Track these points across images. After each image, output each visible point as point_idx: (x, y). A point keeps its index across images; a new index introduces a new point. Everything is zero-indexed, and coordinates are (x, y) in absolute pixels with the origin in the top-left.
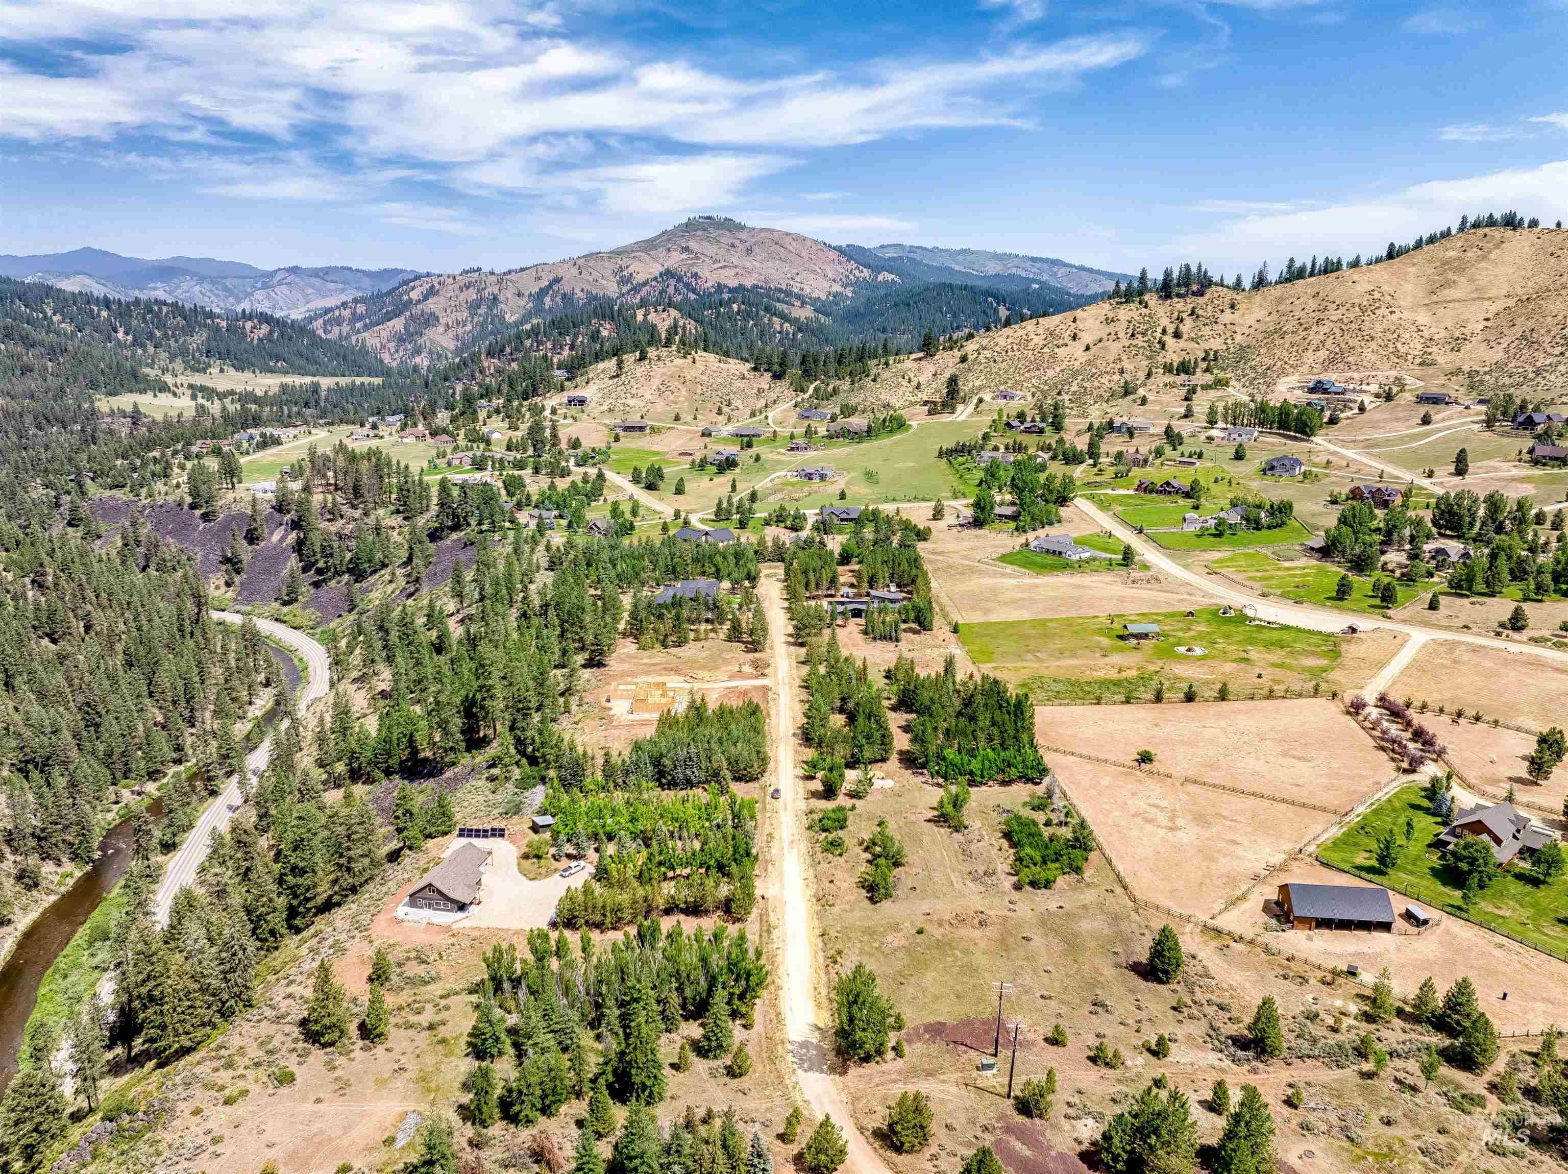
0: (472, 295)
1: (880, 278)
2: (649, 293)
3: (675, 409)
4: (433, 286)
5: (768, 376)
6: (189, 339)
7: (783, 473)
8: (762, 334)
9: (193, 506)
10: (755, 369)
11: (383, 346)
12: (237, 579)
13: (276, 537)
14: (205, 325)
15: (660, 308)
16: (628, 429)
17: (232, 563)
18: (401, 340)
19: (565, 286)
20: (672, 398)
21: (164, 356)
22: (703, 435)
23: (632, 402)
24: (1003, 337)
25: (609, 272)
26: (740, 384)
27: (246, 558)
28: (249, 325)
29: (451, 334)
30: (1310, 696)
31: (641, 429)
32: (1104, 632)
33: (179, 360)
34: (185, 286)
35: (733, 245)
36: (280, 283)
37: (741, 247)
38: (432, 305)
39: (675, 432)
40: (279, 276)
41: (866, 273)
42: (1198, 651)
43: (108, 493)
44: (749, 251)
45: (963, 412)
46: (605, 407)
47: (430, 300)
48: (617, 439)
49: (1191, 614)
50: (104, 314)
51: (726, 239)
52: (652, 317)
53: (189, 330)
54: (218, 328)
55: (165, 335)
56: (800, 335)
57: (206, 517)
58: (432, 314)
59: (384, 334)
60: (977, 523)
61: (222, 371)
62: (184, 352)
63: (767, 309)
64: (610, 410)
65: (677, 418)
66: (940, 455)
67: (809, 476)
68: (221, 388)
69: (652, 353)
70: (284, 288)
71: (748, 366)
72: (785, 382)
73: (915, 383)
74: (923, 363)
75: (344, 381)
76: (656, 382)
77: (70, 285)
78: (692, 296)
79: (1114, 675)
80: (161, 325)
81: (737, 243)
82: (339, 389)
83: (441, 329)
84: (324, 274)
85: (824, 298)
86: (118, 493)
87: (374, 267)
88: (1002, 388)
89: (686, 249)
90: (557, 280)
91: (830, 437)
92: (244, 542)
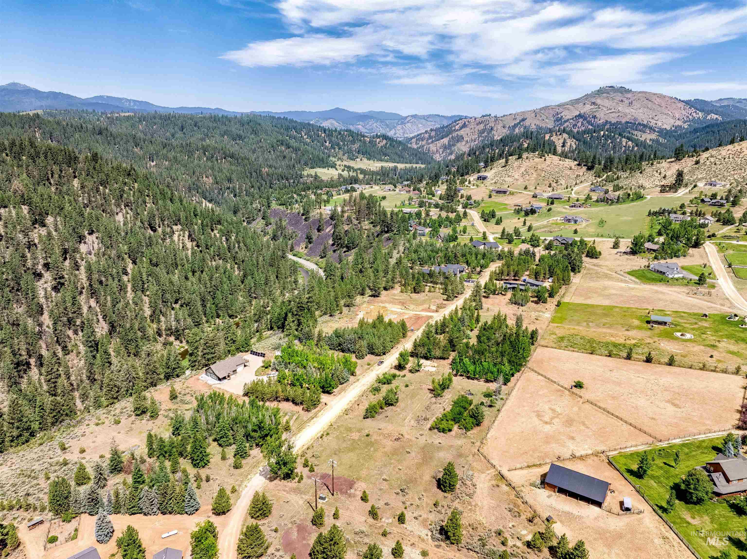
0: (482, 127)
1: (709, 117)
2: (568, 126)
3: (527, 183)
4: (465, 123)
5: (585, 168)
6: (353, 146)
7: (555, 218)
8: (614, 148)
9: (303, 215)
10: (579, 165)
11: (437, 151)
12: (310, 246)
13: (328, 230)
14: (360, 141)
15: (558, 133)
16: (498, 192)
17: (309, 239)
18: (445, 147)
19: (527, 123)
20: (528, 178)
21: (341, 153)
22: (533, 197)
23: (507, 179)
24: (725, 151)
25: (551, 115)
26: (568, 172)
27: (314, 238)
28: (378, 140)
29: (468, 146)
30: (733, 373)
31: (505, 192)
32: (639, 318)
33: (346, 155)
34: (370, 123)
35: (622, 101)
36: (408, 122)
37: (627, 102)
38: (462, 132)
39: (521, 195)
40: (409, 118)
41: (701, 114)
42: (688, 336)
43: (279, 207)
44: (631, 103)
45: (682, 192)
46: (494, 181)
47: (463, 130)
48: (490, 196)
49: (706, 315)
50: (323, 135)
51: (619, 97)
52: (554, 138)
53: (353, 142)
54: (365, 142)
55: (344, 144)
56: (636, 148)
57: (306, 220)
58: (462, 136)
59: (439, 145)
60: (633, 252)
61: (361, 160)
62: (349, 152)
63: (620, 135)
64: (495, 183)
65: (526, 188)
66: (650, 214)
67: (569, 221)
68: (356, 167)
69: (525, 155)
70: (409, 125)
71: (576, 163)
72: (592, 172)
73: (663, 175)
74: (673, 164)
75: (408, 166)
76: (523, 169)
77: (326, 124)
78: (590, 127)
79: (622, 341)
80: (343, 140)
81: (624, 99)
82: (406, 169)
83: (464, 143)
84: (426, 118)
85: (668, 128)
86: (281, 207)
87: (449, 115)
88: (713, 180)
89: (594, 103)
90: (523, 120)
91: (597, 201)
92: (316, 231)
